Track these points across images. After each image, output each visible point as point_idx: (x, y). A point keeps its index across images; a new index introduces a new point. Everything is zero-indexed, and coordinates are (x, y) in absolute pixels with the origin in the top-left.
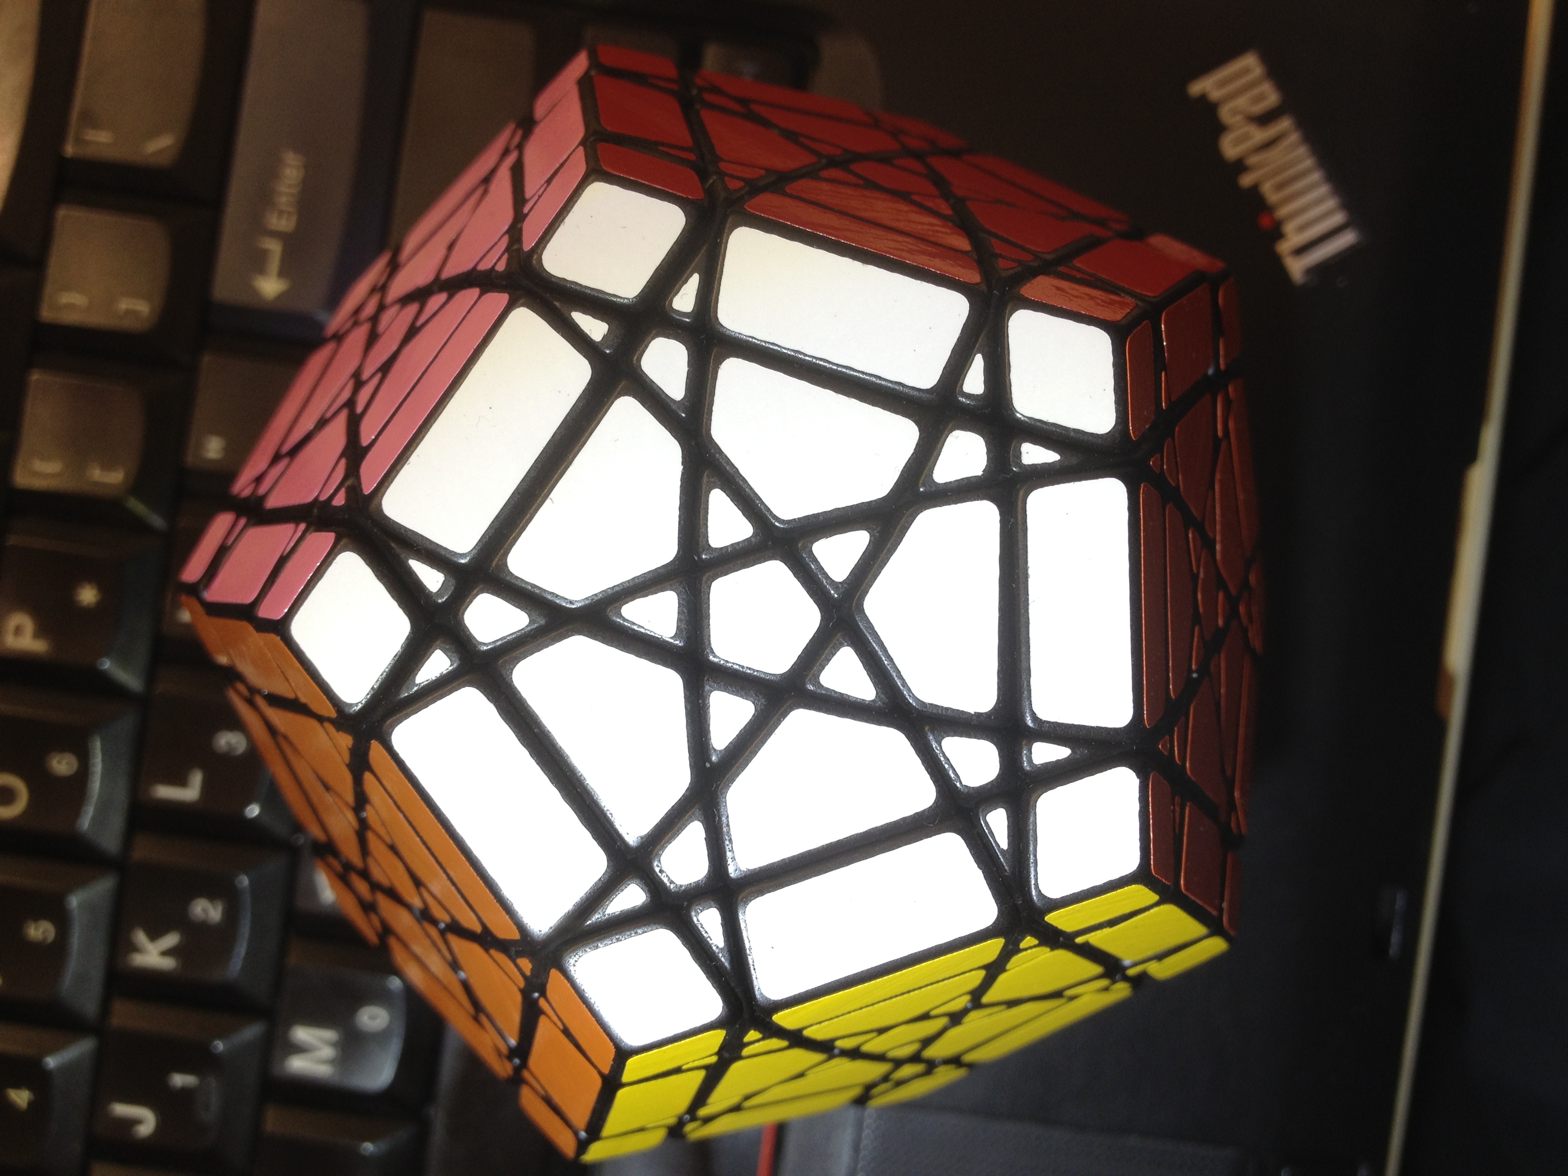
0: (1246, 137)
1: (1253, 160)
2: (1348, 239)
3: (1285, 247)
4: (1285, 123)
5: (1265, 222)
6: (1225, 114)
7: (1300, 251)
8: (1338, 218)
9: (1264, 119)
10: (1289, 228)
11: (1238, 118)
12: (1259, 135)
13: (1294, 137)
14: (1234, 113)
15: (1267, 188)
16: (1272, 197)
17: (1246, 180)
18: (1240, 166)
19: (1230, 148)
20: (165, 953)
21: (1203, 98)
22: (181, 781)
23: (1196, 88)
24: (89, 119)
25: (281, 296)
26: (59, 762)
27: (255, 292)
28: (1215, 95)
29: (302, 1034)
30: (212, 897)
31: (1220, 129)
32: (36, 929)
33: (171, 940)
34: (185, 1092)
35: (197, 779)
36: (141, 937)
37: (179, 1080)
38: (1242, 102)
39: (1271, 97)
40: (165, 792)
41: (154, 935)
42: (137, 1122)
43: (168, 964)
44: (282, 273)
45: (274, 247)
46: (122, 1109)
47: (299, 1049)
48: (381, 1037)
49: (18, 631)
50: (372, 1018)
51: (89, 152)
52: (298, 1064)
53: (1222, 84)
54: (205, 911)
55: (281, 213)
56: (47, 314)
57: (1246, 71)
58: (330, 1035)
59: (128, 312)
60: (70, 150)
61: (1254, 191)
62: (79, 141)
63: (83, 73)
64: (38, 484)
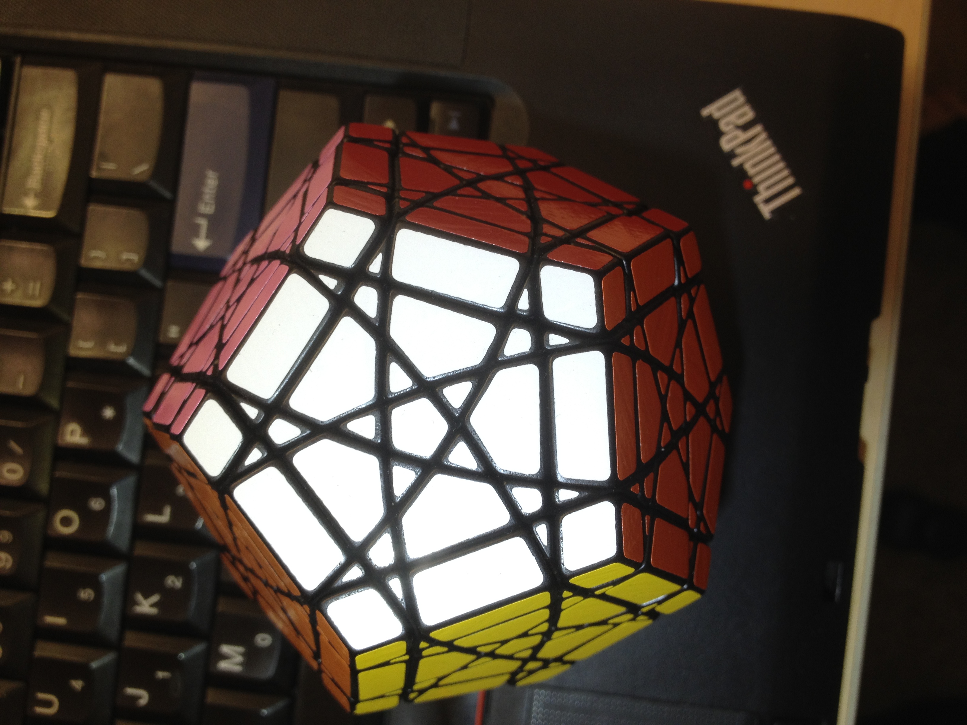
0: (735, 138)
1: (738, 151)
2: (796, 192)
3: (758, 199)
4: (758, 128)
5: (747, 185)
6: (723, 126)
7: (768, 201)
8: (790, 181)
9: (745, 127)
10: (761, 188)
11: (731, 127)
12: (743, 136)
13: (764, 136)
14: (728, 124)
15: (747, 167)
16: (751, 171)
17: (735, 162)
18: (732, 155)
19: (726, 145)
20: (152, 606)
21: (710, 117)
22: (159, 512)
23: (705, 112)
24: (104, 157)
25: (208, 249)
26: (95, 503)
27: (194, 247)
28: (716, 115)
29: (226, 649)
30: (176, 575)
31: (720, 134)
32: (84, 593)
33: (155, 598)
34: (164, 680)
35: (168, 510)
36: (139, 597)
37: (161, 675)
38: (732, 118)
39: (749, 114)
40: (151, 518)
41: (146, 596)
42: (139, 698)
43: (153, 611)
44: (208, 237)
45: (203, 223)
46: (131, 691)
47: (225, 657)
48: (268, 650)
49: (72, 433)
50: (263, 640)
51: (104, 175)
52: (224, 665)
53: (720, 109)
54: (173, 582)
55: (206, 204)
56: (84, 262)
57: (735, 100)
58: (241, 649)
59: (128, 260)
60: (94, 174)
61: (741, 169)
62: (99, 169)
63: (100, 132)
64: (83, 354)
